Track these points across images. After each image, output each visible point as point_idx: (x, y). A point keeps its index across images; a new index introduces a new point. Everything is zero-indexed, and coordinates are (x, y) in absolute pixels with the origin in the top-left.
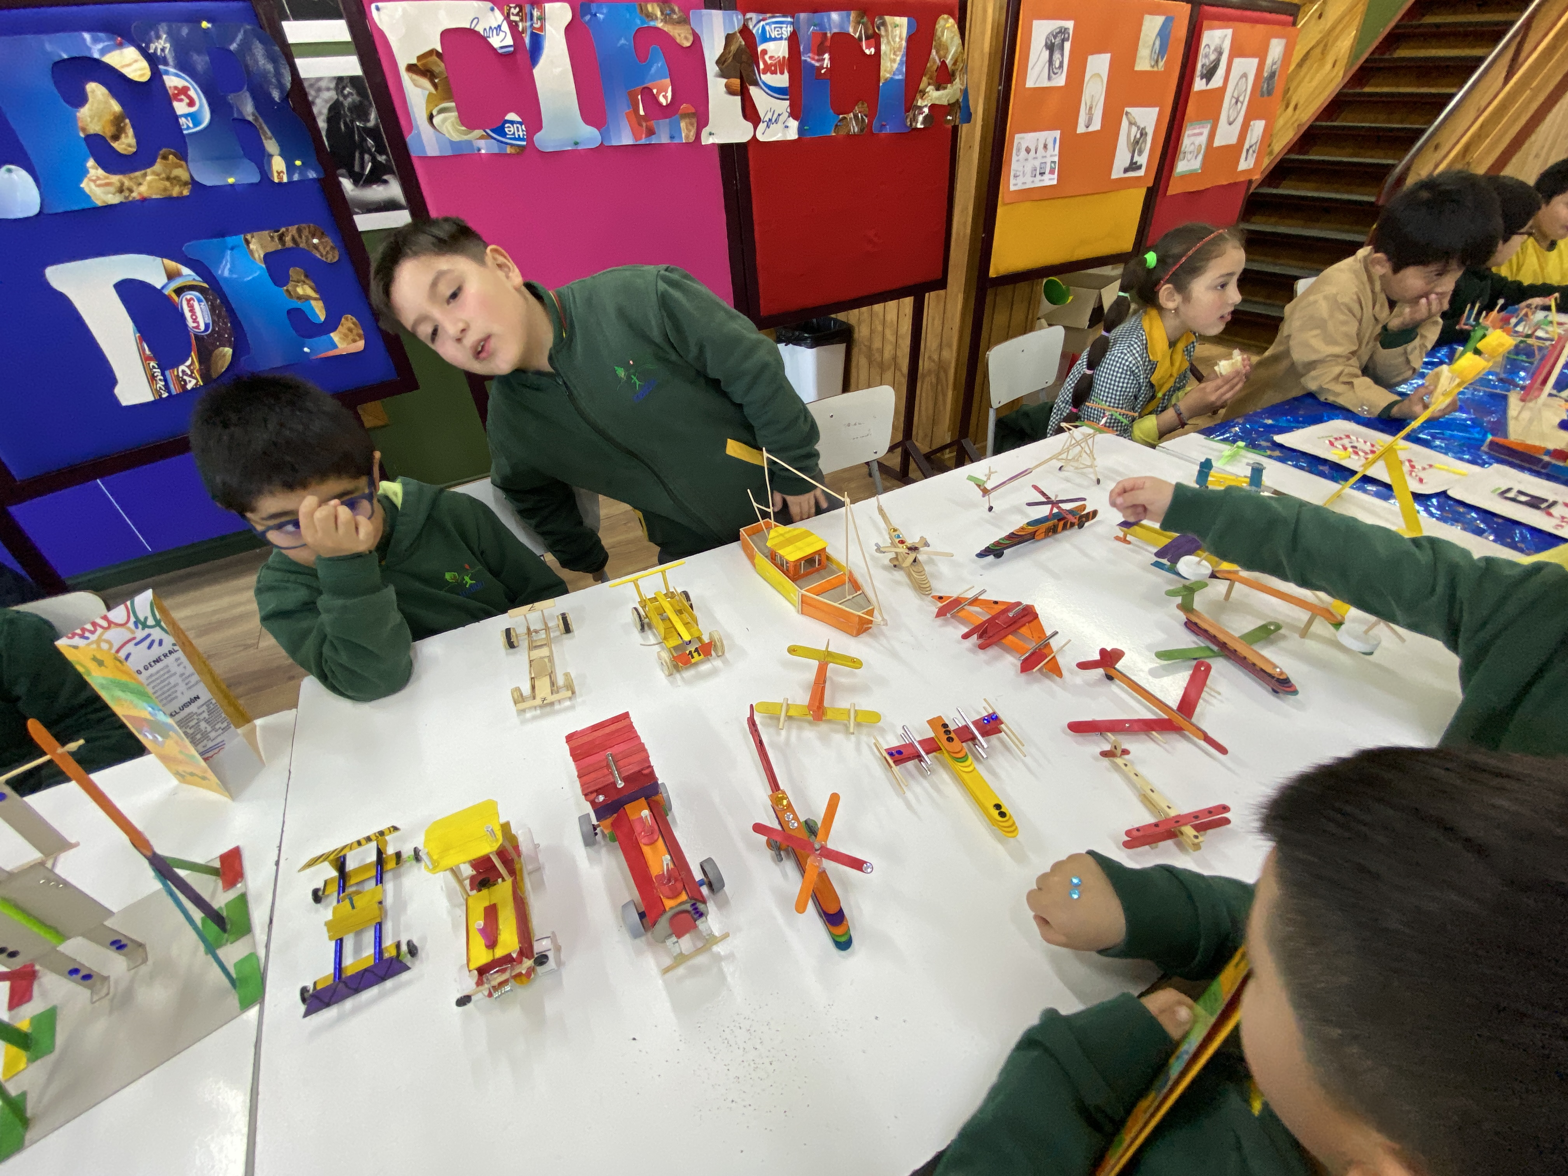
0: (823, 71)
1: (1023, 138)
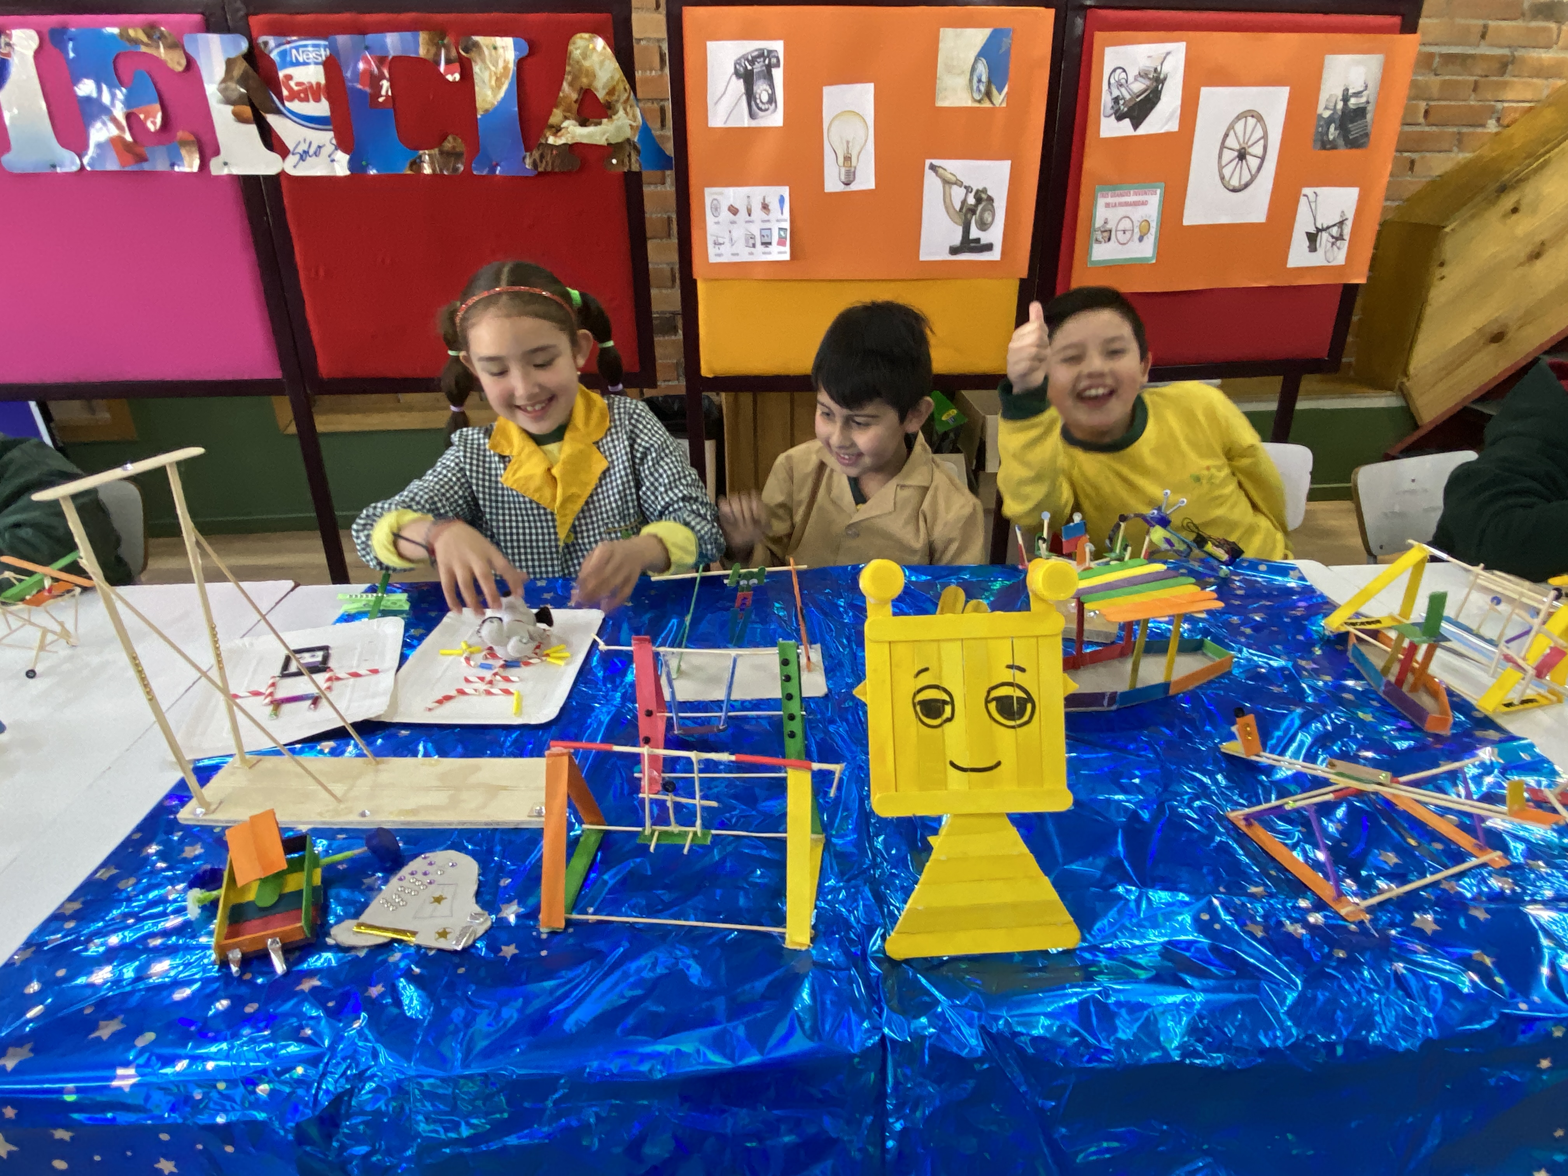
0: (381, 100)
1: (721, 194)
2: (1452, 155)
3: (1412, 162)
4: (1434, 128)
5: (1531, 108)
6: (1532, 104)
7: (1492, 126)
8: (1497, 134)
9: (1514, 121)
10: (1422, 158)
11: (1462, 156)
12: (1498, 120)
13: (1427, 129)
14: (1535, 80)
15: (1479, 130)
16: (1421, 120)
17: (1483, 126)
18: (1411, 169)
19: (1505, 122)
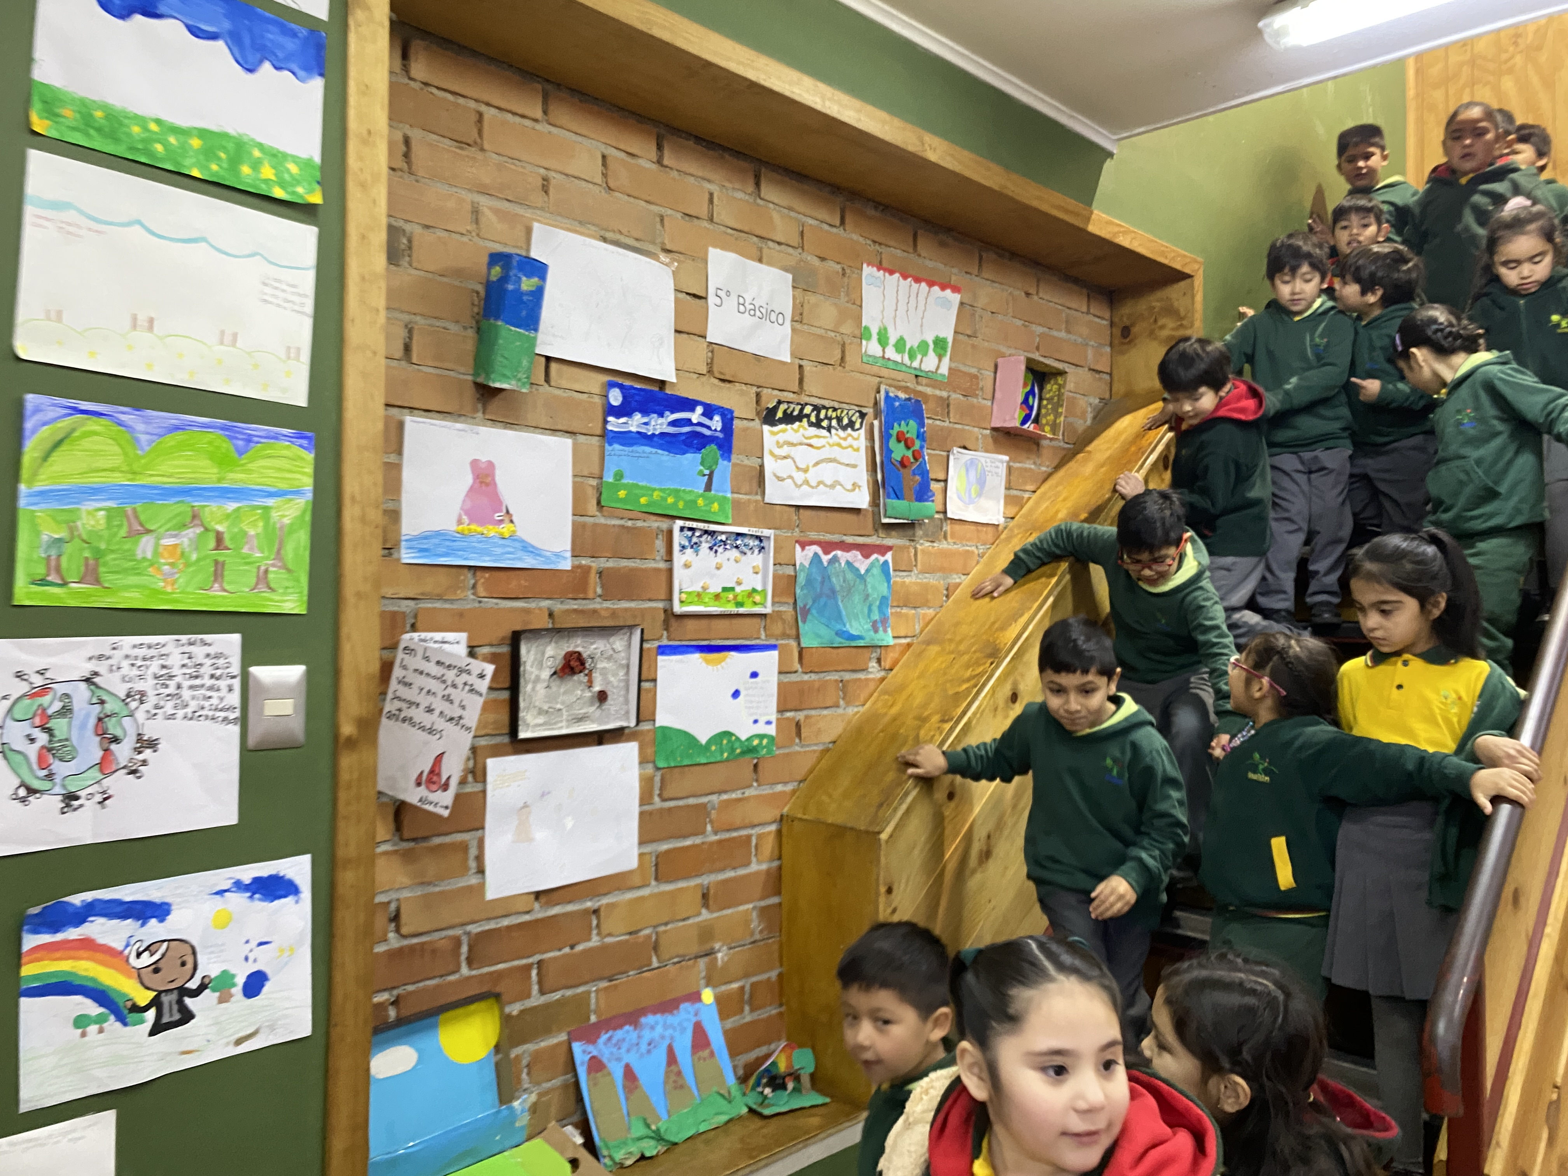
2: (840, 711)
3: (798, 725)
4: (814, 677)
5: (909, 645)
6: (908, 640)
7: (874, 671)
8: (883, 679)
9: (895, 663)
10: (807, 717)
11: (853, 712)
12: (879, 661)
13: (806, 677)
14: (905, 610)
15: (862, 676)
16: (797, 666)
17: (864, 670)
18: (799, 734)
19: (887, 664)
